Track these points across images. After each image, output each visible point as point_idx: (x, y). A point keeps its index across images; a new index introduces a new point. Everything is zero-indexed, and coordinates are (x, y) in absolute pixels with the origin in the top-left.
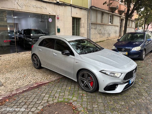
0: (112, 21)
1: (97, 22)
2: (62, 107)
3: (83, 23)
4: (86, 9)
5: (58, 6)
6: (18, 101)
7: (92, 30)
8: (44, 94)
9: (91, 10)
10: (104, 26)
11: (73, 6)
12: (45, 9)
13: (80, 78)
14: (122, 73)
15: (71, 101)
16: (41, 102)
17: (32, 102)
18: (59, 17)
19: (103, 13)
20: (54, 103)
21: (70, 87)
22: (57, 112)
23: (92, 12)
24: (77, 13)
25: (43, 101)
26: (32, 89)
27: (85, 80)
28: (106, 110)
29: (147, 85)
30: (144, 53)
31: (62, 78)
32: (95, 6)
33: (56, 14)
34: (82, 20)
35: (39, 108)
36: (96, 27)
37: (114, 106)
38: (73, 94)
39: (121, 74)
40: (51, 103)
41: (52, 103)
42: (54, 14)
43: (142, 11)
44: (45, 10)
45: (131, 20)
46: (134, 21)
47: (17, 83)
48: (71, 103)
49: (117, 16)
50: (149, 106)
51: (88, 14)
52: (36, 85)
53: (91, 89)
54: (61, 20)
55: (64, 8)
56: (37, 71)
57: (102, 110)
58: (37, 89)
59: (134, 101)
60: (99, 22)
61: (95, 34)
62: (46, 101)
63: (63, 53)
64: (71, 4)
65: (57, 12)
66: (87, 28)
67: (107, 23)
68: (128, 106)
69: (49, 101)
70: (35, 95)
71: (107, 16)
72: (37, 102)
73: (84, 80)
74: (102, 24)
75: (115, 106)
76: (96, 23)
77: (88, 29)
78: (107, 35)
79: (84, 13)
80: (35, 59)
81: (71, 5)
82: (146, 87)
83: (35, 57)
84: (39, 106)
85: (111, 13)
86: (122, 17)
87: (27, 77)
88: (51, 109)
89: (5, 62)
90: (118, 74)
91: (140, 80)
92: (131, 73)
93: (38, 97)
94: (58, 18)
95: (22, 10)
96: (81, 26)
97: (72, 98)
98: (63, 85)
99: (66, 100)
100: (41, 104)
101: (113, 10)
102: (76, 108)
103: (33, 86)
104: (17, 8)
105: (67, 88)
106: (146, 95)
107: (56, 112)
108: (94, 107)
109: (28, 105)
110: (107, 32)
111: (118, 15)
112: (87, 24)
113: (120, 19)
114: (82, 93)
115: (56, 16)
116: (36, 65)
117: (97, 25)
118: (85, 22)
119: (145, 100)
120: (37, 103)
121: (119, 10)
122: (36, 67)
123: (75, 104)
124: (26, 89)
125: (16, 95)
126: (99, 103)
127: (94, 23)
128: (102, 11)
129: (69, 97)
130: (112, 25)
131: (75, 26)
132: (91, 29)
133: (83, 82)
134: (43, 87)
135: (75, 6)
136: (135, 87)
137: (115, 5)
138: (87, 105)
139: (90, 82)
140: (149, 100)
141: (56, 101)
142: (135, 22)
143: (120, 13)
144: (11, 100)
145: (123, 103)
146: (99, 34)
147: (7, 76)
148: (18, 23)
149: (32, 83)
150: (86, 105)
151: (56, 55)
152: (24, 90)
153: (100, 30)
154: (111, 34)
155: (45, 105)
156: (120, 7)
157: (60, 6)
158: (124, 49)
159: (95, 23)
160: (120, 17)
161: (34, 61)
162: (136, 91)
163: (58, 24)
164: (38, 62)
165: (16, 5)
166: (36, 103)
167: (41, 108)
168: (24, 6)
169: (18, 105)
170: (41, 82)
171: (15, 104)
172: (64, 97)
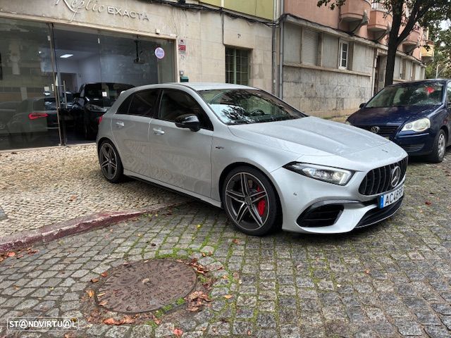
0: (348, 62)
1: (301, 62)
2: (165, 268)
3: (260, 65)
4: (265, 22)
5: (182, 11)
6: (42, 255)
7: (285, 85)
8: (120, 241)
9: (282, 27)
10: (326, 77)
11: (228, 14)
12: (145, 21)
13: (229, 193)
14: (353, 172)
15: (197, 256)
16: (106, 258)
17: (81, 256)
18: (186, 43)
19: (320, 37)
20: (144, 260)
21: (201, 225)
22: (148, 279)
23: (285, 32)
24: (241, 35)
25: (114, 256)
26: (88, 230)
27: (244, 200)
28: (299, 276)
29: (441, 219)
30: (442, 139)
31: (182, 205)
32: (294, 14)
33: (175, 35)
34: (255, 56)
35: (98, 270)
36: (300, 78)
37: (325, 267)
38: (205, 241)
39: (349, 173)
40: (134, 259)
41: (137, 260)
42: (171, 35)
43: (444, 32)
44: (143, 24)
45: (411, 61)
46: (419, 65)
47: (48, 214)
48: (195, 261)
49: (365, 46)
50: (440, 270)
51: (273, 37)
52: (100, 219)
53: (260, 223)
54: (192, 53)
55: (199, 18)
56: (112, 187)
57: (285, 275)
58: (104, 229)
59: (393, 255)
60: (308, 62)
61: (295, 97)
62: (122, 255)
63: (180, 123)
64: (221, 8)
65: (180, 29)
66: (270, 78)
67: (335, 66)
68: (370, 268)
69: (130, 255)
70: (92, 244)
71: (335, 44)
72: (96, 258)
73: (240, 198)
74: (317, 67)
75: (330, 268)
76: (300, 65)
77: (275, 81)
78: (334, 102)
79: (261, 35)
80: (107, 155)
81: (220, 11)
82: (438, 222)
83: (107, 149)
84: (98, 266)
85: (346, 35)
86: (382, 49)
87: (78, 202)
88: (130, 273)
89: (24, 167)
90: (341, 175)
91: (420, 207)
92: (383, 174)
93: (101, 247)
94: (183, 48)
95: (77, 22)
96: (251, 74)
97: (201, 248)
98: (181, 220)
99: (183, 253)
100: (107, 261)
101: (349, 26)
102: (206, 272)
103: (91, 221)
104: (63, 15)
105: (192, 226)
106: (435, 242)
107: (144, 278)
108: (262, 268)
109: (68, 265)
110: (335, 94)
111: (369, 42)
112: (271, 67)
113: (375, 55)
114: (232, 238)
115: (177, 42)
116: (109, 170)
117: (302, 70)
118: (264, 61)
119: (429, 256)
120: (94, 261)
121: (370, 27)
122: (109, 178)
123: (208, 262)
124: (71, 227)
125: (37, 243)
126: (281, 260)
127: (291, 65)
128: (316, 30)
129: (192, 246)
130: (350, 72)
131: (235, 72)
132: (283, 82)
133: (237, 205)
134: (121, 225)
135: (233, 13)
136: (401, 224)
137: (358, 12)
138: (243, 264)
139: (257, 204)
140: (442, 255)
141: (151, 255)
142: (422, 67)
143: (374, 38)
144: (21, 254)
145: (356, 261)
146: (310, 98)
147: (23, 198)
148: (75, 74)
149: (89, 213)
150: (239, 265)
151: (163, 132)
152: (64, 228)
153: (312, 86)
154: (345, 100)
155: (115, 264)
156: (373, 18)
157: (188, 13)
158: (378, 128)
159: (295, 65)
160: (375, 49)
161: (105, 159)
162: (402, 233)
163: (183, 64)
164: (114, 161)
165: (61, 7)
166: (93, 259)
167: (103, 271)
168: (84, 10)
169: (40, 264)
170: (117, 213)
171: (31, 262)
172: (178, 246)
